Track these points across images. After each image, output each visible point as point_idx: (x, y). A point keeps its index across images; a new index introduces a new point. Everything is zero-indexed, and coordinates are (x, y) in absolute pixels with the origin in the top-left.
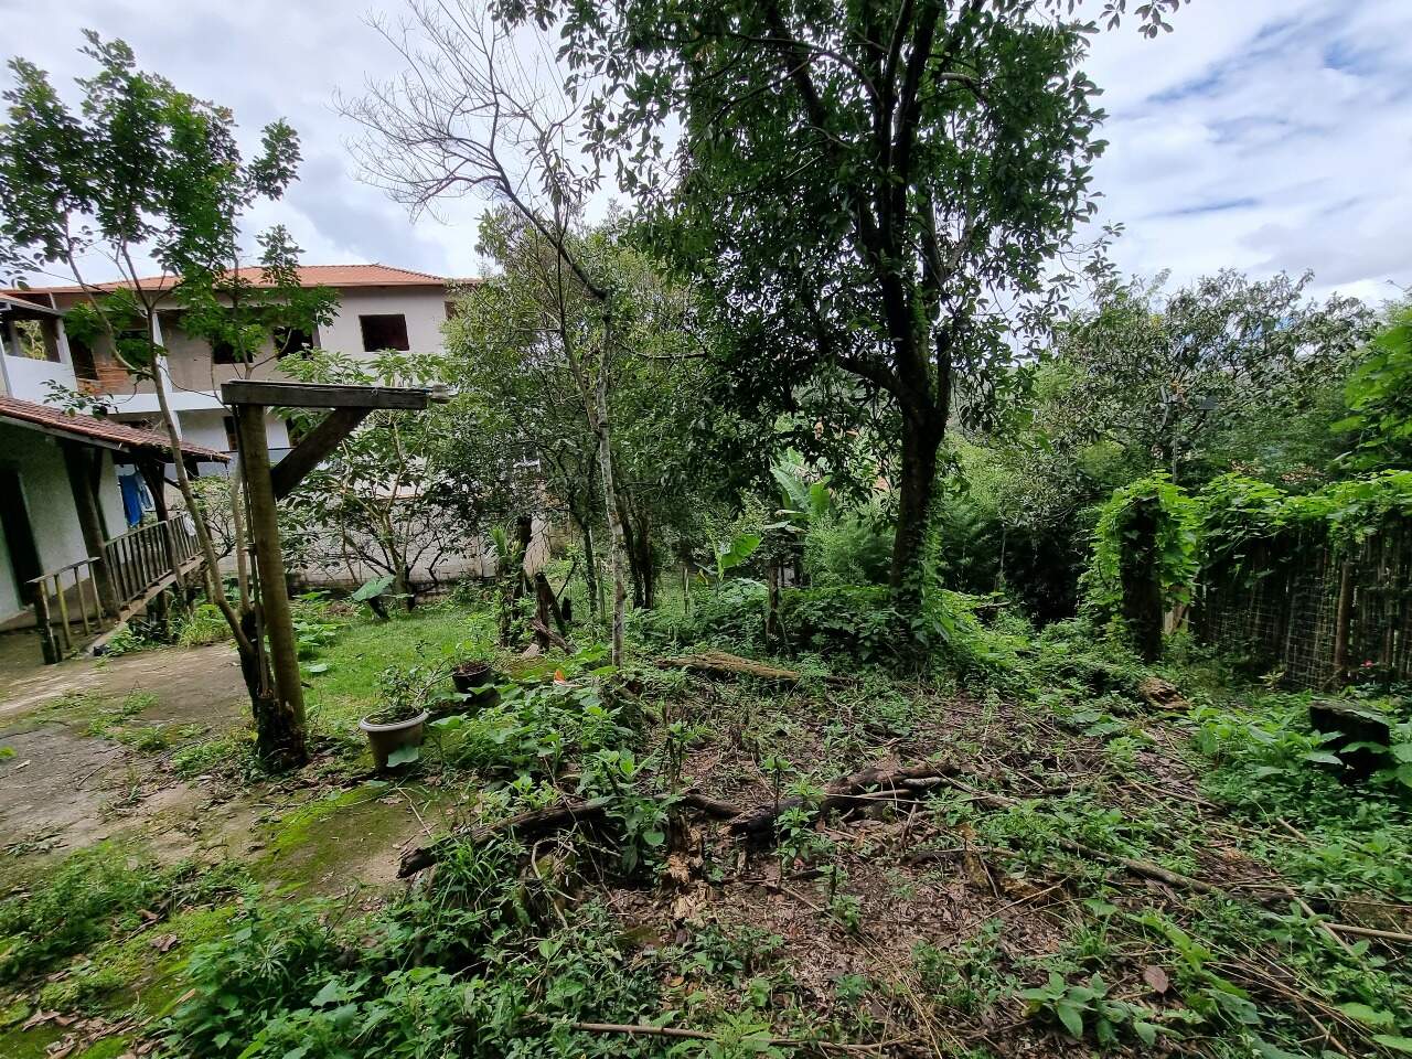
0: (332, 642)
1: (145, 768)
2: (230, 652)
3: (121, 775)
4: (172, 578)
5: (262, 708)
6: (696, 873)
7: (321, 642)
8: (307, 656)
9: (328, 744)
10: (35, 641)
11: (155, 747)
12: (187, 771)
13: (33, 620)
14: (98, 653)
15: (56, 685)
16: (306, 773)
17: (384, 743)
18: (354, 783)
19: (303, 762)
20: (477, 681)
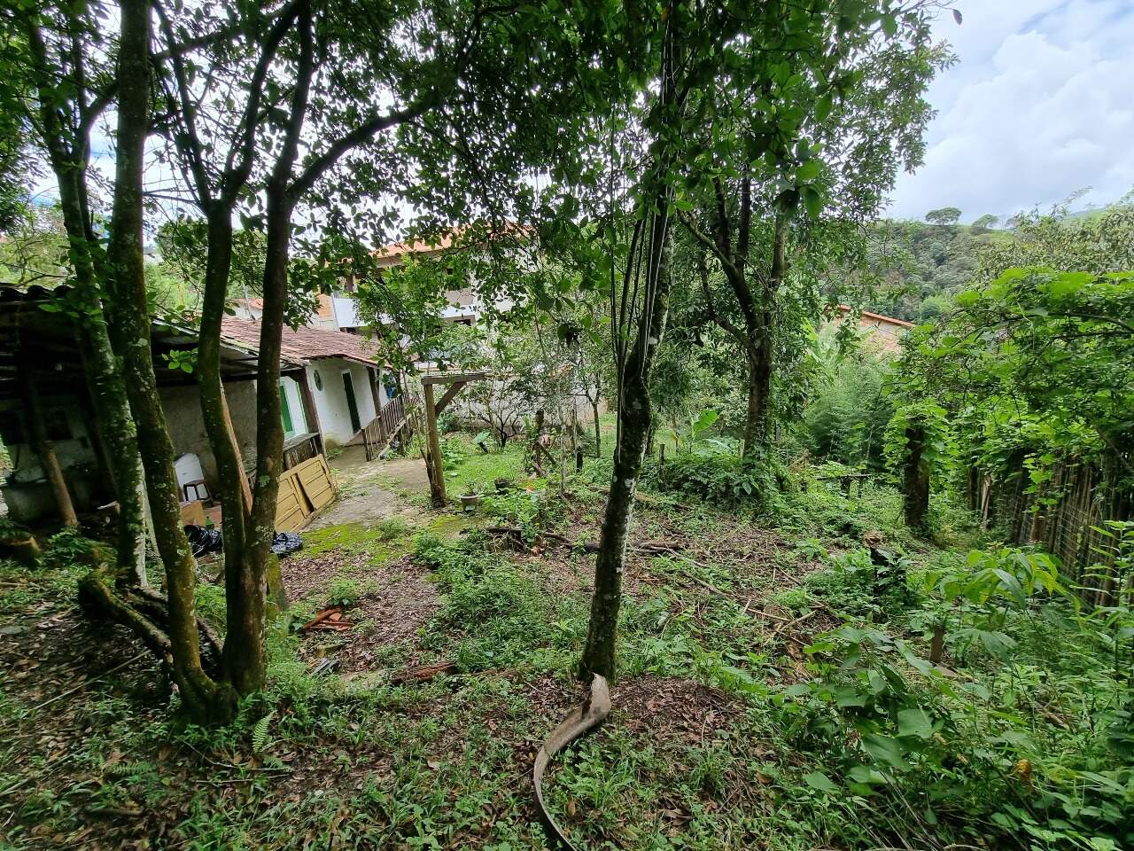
0: (461, 463)
1: (401, 501)
2: (423, 463)
3: (396, 503)
4: (404, 422)
5: (433, 487)
6: (540, 552)
7: (456, 462)
8: (451, 468)
9: (452, 502)
10: (362, 450)
11: (404, 496)
12: (413, 504)
13: (362, 440)
14: (382, 458)
15: (373, 470)
16: (444, 510)
17: (466, 502)
18: (456, 514)
19: (444, 506)
20: (502, 486)
